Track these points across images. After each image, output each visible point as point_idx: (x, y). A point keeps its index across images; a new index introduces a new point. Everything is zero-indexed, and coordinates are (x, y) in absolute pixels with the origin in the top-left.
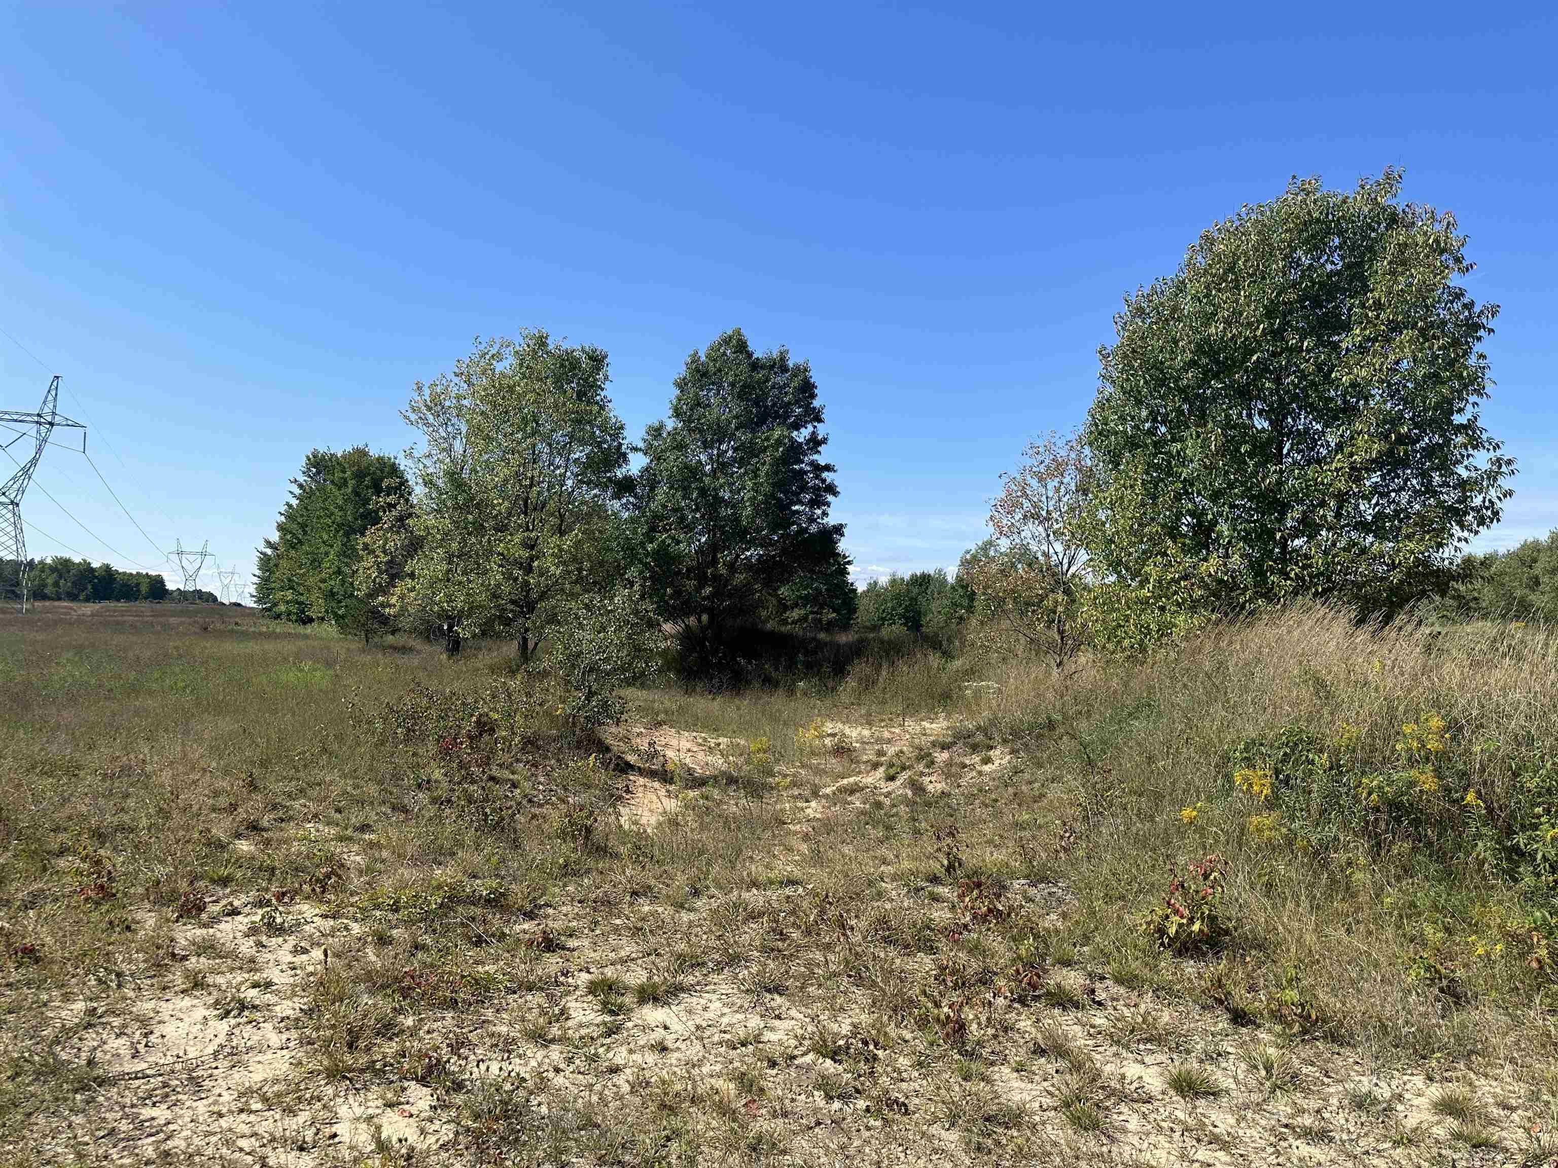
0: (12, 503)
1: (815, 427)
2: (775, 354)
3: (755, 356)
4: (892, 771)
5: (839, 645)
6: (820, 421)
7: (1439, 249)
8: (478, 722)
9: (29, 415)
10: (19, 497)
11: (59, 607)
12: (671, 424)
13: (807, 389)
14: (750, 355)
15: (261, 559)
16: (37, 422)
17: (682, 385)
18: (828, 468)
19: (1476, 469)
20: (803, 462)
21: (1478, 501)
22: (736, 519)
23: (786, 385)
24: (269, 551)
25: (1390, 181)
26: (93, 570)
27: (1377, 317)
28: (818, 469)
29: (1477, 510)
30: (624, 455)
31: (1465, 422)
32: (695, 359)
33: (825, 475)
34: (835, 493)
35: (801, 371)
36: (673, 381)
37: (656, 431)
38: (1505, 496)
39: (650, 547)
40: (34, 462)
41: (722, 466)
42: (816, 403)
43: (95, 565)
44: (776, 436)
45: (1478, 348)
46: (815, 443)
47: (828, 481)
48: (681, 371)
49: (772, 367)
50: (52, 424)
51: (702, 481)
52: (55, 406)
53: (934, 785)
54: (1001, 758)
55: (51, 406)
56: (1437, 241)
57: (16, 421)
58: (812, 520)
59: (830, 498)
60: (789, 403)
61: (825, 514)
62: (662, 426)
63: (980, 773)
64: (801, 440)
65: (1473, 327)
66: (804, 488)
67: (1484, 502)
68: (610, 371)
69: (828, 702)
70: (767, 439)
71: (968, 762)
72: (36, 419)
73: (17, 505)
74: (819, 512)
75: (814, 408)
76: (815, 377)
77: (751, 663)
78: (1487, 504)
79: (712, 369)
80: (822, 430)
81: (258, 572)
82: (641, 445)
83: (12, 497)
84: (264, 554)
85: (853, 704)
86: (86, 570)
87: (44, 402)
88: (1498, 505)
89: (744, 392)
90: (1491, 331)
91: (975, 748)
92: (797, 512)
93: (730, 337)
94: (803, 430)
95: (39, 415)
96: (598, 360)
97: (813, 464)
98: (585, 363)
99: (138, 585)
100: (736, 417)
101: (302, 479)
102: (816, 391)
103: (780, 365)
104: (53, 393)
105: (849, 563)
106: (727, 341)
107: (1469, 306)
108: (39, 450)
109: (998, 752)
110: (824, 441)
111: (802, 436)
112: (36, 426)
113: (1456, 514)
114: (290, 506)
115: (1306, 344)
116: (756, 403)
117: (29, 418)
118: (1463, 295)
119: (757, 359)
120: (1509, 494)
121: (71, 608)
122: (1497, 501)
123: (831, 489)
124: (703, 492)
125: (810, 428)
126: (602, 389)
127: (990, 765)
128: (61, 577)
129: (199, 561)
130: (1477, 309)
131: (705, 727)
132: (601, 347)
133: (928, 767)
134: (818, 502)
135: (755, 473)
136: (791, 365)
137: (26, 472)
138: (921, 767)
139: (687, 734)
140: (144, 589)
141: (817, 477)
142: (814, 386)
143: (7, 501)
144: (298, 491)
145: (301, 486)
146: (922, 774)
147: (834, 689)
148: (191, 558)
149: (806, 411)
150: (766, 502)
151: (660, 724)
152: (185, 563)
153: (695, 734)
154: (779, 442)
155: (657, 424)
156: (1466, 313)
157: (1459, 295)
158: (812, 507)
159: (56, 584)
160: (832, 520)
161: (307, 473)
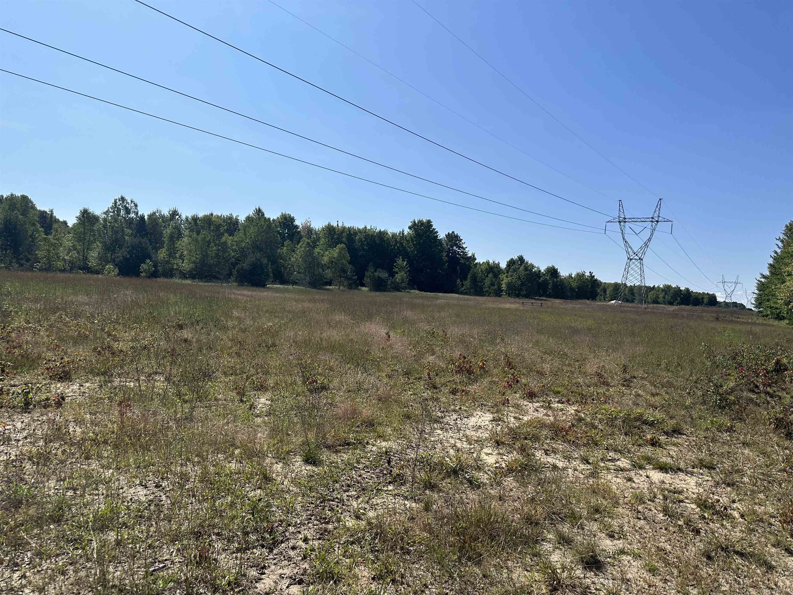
0: (640, 259)
9: (648, 218)
10: (643, 256)
11: (659, 307)
15: (758, 284)
16: (651, 221)
24: (763, 280)
26: (681, 291)
40: (649, 240)
43: (682, 288)
50: (657, 221)
52: (659, 213)
55: (657, 213)
57: (643, 221)
72: (651, 220)
73: (642, 260)
81: (757, 292)
83: (640, 256)
84: (761, 282)
86: (678, 291)
87: (655, 212)
95: (652, 218)
99: (703, 298)
101: (782, 236)
104: (659, 207)
108: (652, 234)
112: (650, 223)
114: (776, 252)
117: (648, 220)
121: (665, 308)
128: (666, 294)
129: (734, 286)
137: (646, 245)
140: (706, 301)
143: (638, 258)
144: (780, 244)
145: (782, 241)
148: (730, 285)
152: (726, 287)
159: (664, 297)
161: (785, 234)
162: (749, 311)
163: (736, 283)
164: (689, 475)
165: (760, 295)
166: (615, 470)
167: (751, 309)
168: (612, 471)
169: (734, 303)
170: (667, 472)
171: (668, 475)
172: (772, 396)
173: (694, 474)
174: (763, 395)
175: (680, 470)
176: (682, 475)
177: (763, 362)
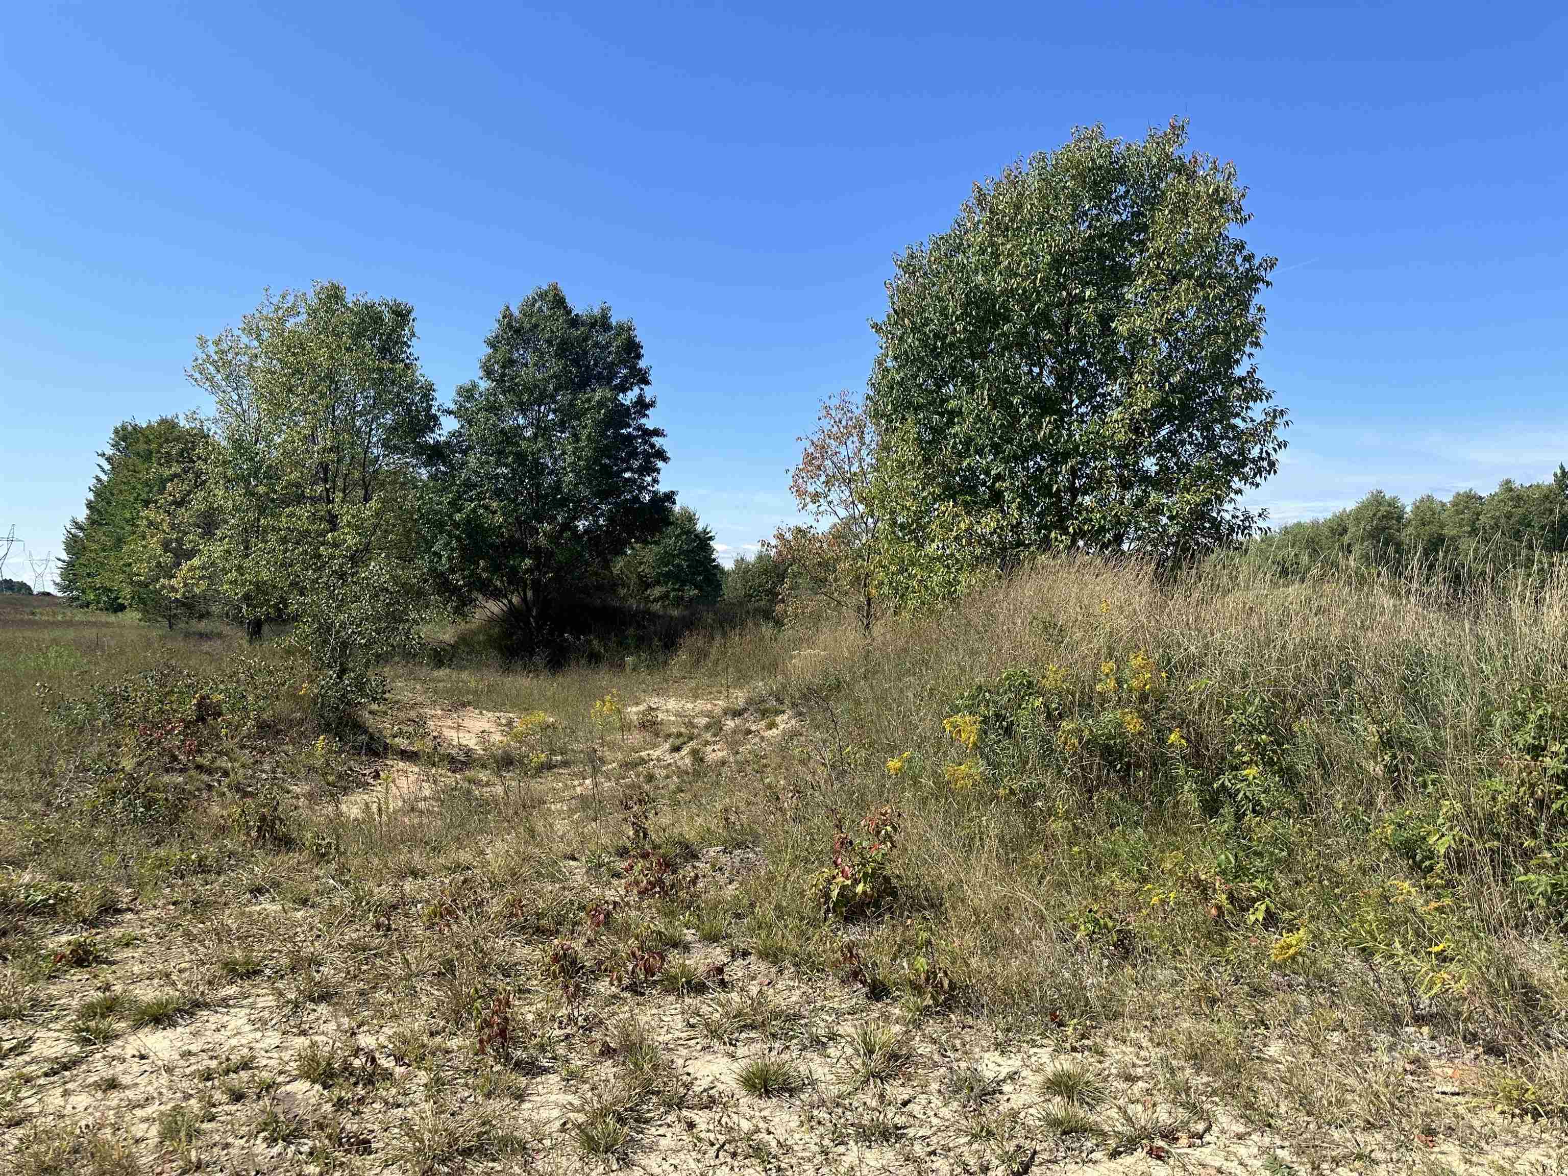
1: (642, 389)
2: (597, 311)
3: (574, 313)
4: (678, 742)
5: (671, 618)
6: (647, 383)
7: (1219, 199)
8: (199, 705)
12: (484, 385)
13: (632, 349)
14: (569, 312)
15: (68, 542)
17: (493, 344)
18: (657, 433)
19: (1252, 420)
20: (630, 426)
21: (1255, 453)
22: (557, 487)
23: (609, 344)
24: (76, 532)
25: (1178, 131)
27: (1158, 267)
28: (649, 434)
29: (1253, 461)
30: (435, 418)
31: (1245, 374)
32: (507, 315)
33: (654, 440)
34: (665, 459)
35: (625, 329)
36: (483, 339)
37: (467, 393)
38: (1280, 447)
39: (457, 517)
41: (543, 430)
42: (642, 364)
44: (597, 398)
45: (1257, 300)
46: (642, 406)
47: (658, 446)
48: (492, 328)
49: (593, 325)
51: (519, 446)
53: (715, 753)
54: (785, 722)
56: (1217, 191)
58: (642, 488)
59: (660, 464)
60: (613, 363)
61: (655, 481)
62: (475, 386)
63: (762, 738)
64: (628, 403)
65: (1251, 280)
66: (633, 454)
67: (1261, 453)
68: (418, 327)
69: (657, 678)
70: (589, 400)
71: (753, 728)
74: (648, 479)
75: (641, 370)
76: (640, 336)
77: (579, 639)
78: (1264, 455)
79: (527, 326)
80: (649, 393)
82: (453, 407)
84: (72, 535)
85: (684, 678)
88: (1274, 457)
89: (563, 348)
90: (1268, 284)
91: (764, 713)
92: (628, 480)
93: (546, 292)
94: (629, 393)
96: (402, 315)
97: (640, 428)
98: (387, 316)
100: (555, 376)
101: (109, 451)
102: (642, 352)
103: (602, 322)
105: (711, 538)
106: (542, 296)
107: (1248, 259)
109: (785, 717)
110: (652, 404)
111: (628, 398)
113: (1234, 465)
114: (98, 479)
115: (1088, 293)
116: (575, 362)
118: (1243, 248)
119: (577, 315)
120: (1283, 445)
122: (1273, 452)
123: (661, 455)
124: (520, 457)
125: (636, 391)
126: (409, 347)
127: (774, 730)
130: (1256, 262)
131: (514, 706)
132: (405, 299)
133: (715, 735)
134: (648, 468)
135: (576, 438)
136: (614, 324)
138: (708, 736)
139: (490, 714)
141: (645, 442)
142: (639, 346)
144: (107, 467)
145: (109, 460)
146: (707, 743)
147: (665, 663)
149: (630, 373)
150: (588, 467)
151: (464, 705)
153: (498, 714)
154: (601, 404)
155: (468, 385)
156: (1247, 266)
157: (1240, 247)
158: (641, 475)
160: (663, 488)
161: (115, 445)
162: (47, 598)
163: (10, 540)
164: (220, 1009)
165: (70, 565)
166: (46, 1075)
167: (49, 594)
168: (42, 1081)
169: (6, 581)
170: (174, 1025)
171: (179, 1029)
172: (209, 772)
173: (231, 1003)
174: (193, 772)
175: (197, 1005)
176: (210, 1019)
177: (174, 707)
